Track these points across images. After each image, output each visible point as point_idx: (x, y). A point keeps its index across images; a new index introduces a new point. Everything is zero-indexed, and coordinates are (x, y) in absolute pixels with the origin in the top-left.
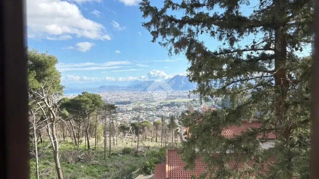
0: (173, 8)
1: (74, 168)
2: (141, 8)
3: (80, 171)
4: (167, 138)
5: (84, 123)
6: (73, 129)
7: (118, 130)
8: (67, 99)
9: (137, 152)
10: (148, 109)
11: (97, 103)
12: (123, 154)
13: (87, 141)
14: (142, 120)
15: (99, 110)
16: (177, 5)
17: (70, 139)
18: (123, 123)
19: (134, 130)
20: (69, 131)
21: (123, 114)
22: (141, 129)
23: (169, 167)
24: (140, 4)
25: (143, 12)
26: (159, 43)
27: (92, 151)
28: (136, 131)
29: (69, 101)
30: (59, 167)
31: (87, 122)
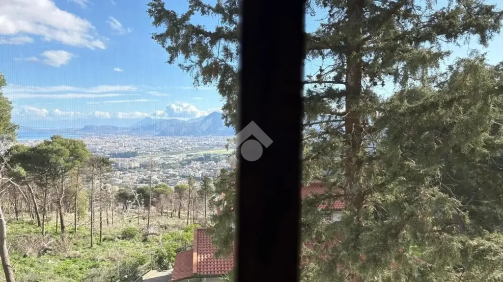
0: (203, 12)
1: (36, 264)
2: (150, 11)
3: (47, 269)
4: (197, 212)
5: (54, 188)
6: (33, 200)
7: (115, 199)
8: (22, 146)
9: (146, 235)
10: (166, 165)
11: (78, 154)
12: (123, 238)
13: (59, 220)
14: (156, 182)
15: (82, 167)
16: (210, 8)
17: (28, 216)
18: (123, 188)
19: (143, 200)
20: (26, 202)
21: (124, 174)
22: (154, 197)
23: (198, 256)
24: (149, 5)
25: (153, 17)
26: (180, 65)
27: (67, 235)
28: (144, 201)
29: (27, 150)
30: (9, 263)
31: (60, 187)
